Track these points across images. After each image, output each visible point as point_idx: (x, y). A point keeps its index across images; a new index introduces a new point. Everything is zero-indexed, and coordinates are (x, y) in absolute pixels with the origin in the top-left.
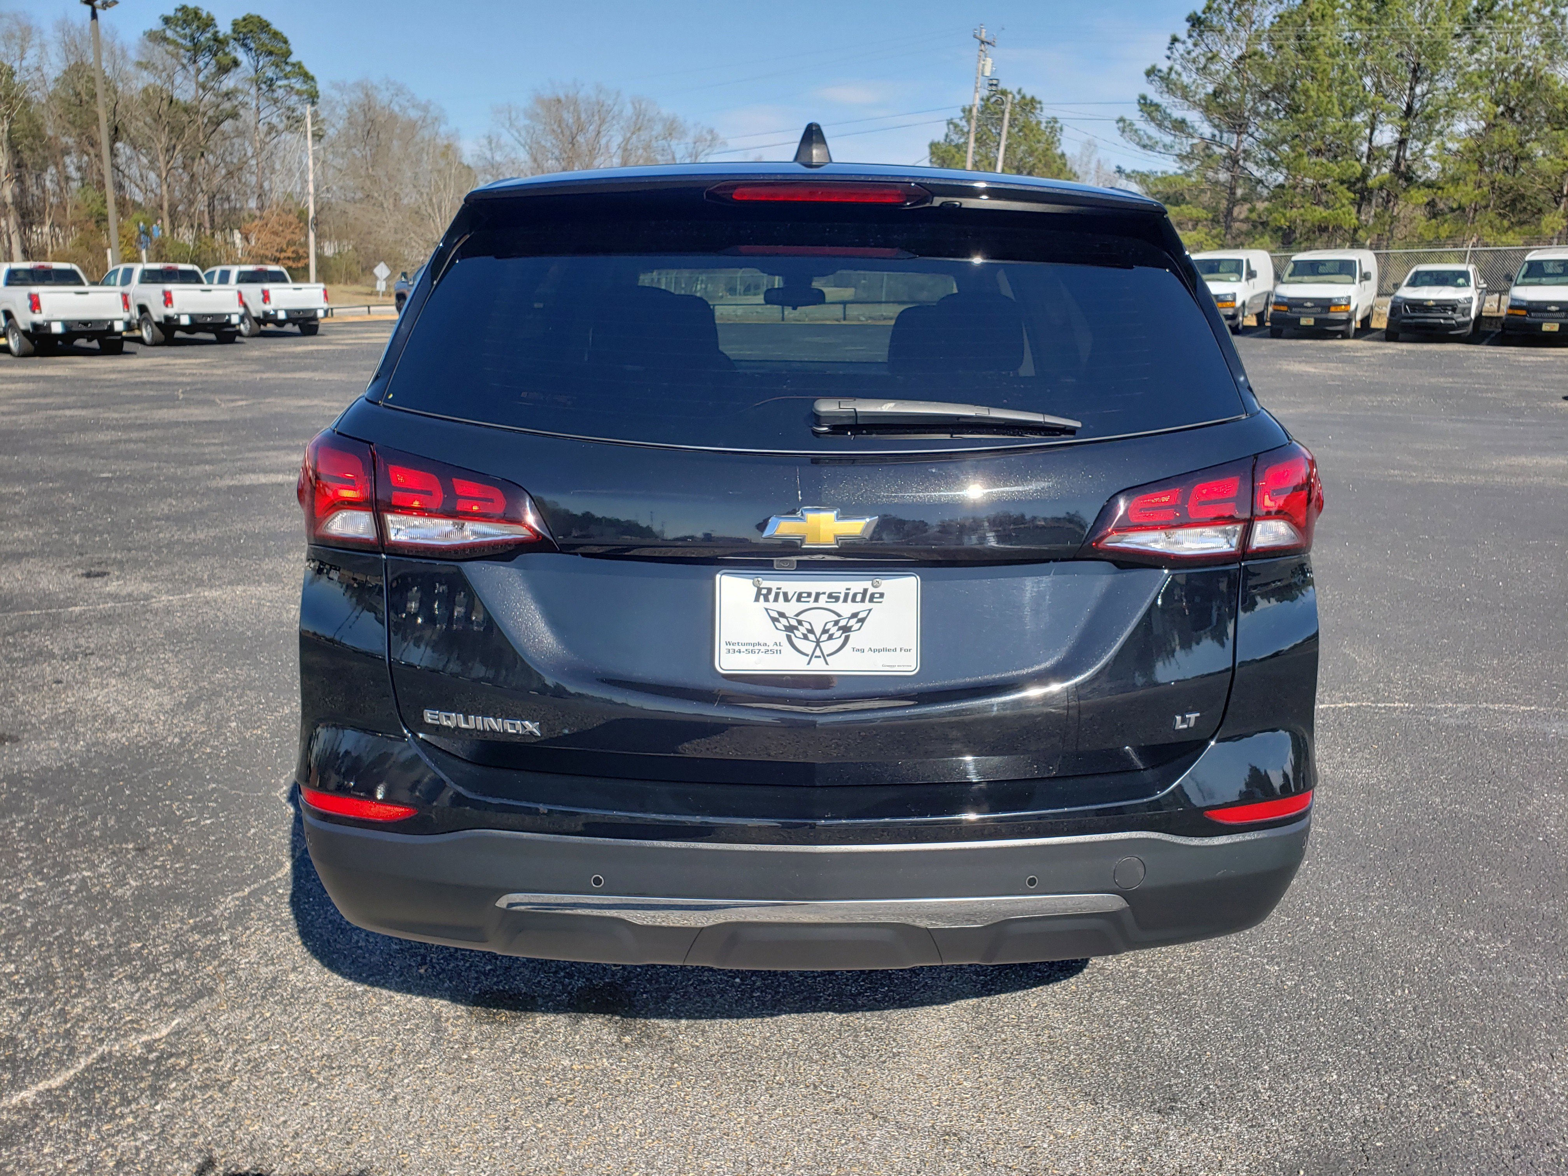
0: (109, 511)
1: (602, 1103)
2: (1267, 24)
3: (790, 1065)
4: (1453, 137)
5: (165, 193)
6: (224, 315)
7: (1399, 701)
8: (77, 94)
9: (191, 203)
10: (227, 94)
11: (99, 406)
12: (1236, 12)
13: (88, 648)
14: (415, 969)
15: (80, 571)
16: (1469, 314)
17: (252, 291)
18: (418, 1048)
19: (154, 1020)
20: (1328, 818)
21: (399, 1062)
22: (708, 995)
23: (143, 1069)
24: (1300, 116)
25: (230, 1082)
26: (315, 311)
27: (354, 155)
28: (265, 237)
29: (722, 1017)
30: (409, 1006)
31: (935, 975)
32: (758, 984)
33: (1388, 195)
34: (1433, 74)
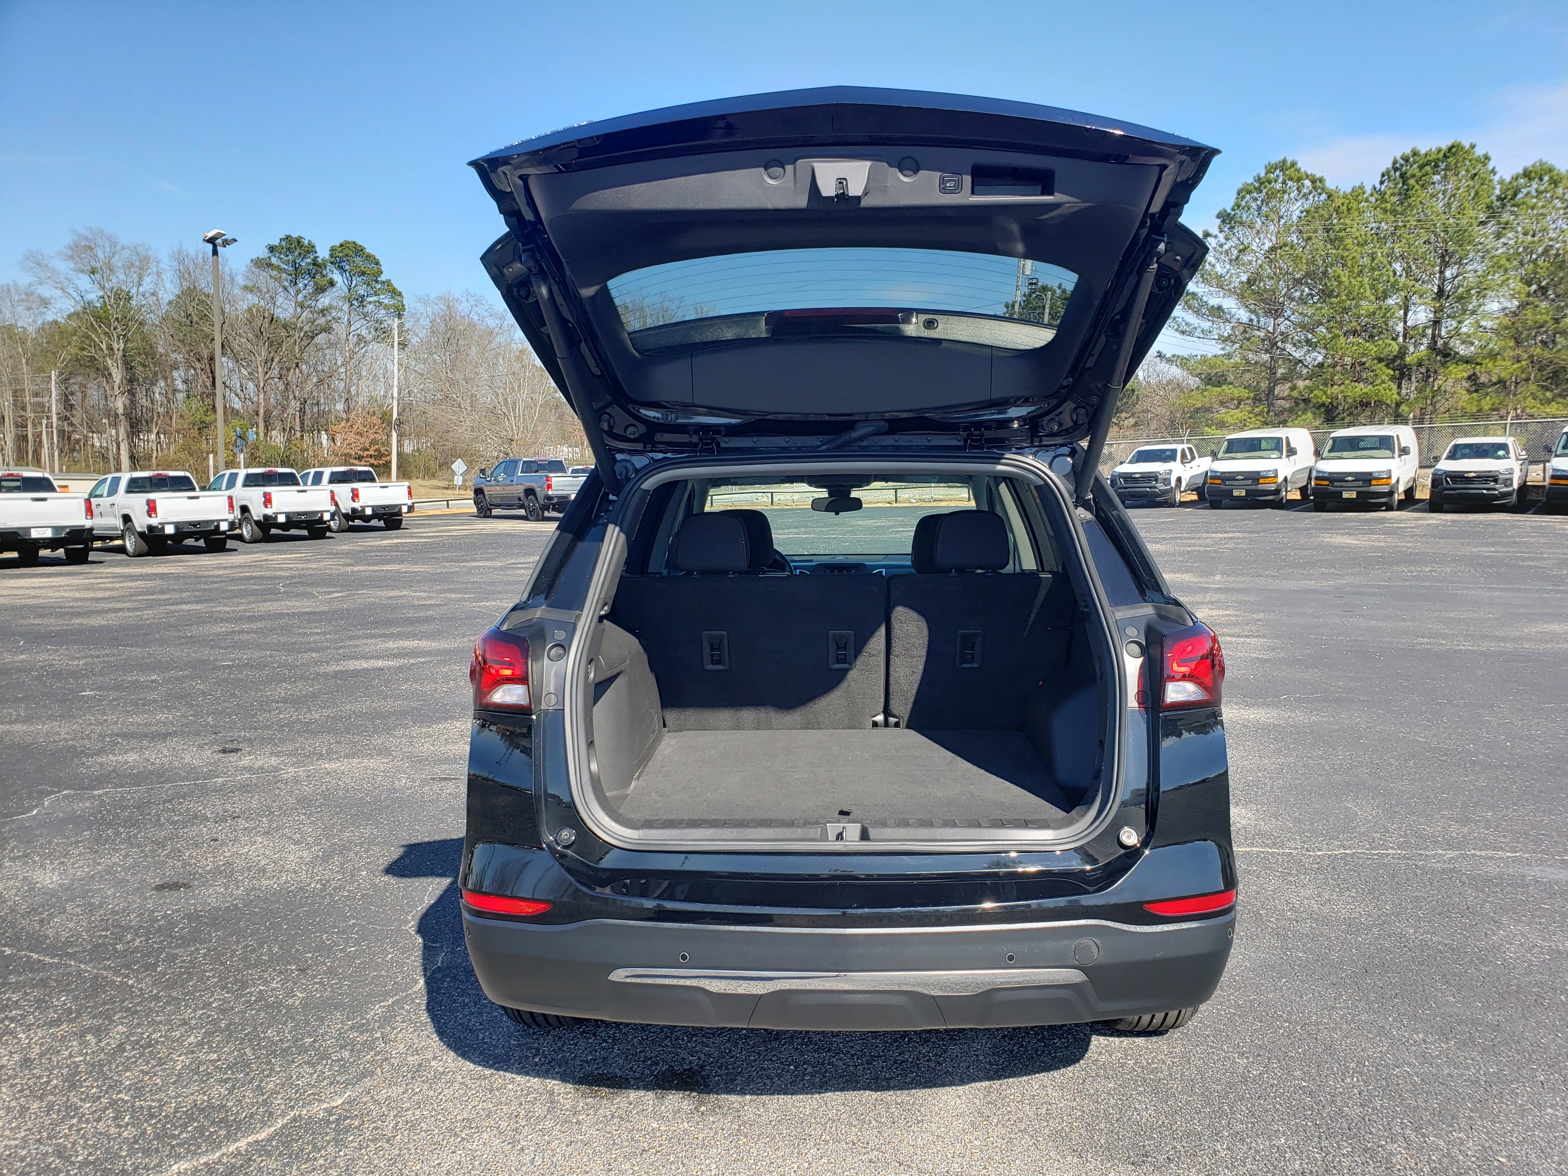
0: (233, 695)
1: (684, 1153)
2: (1295, 218)
3: (834, 1128)
4: (1487, 315)
5: (261, 401)
6: (317, 512)
7: (1392, 848)
8: (188, 316)
9: (284, 408)
10: (322, 311)
11: (212, 600)
12: (1264, 209)
13: (235, 812)
14: (531, 1059)
15: (217, 748)
16: (1511, 485)
17: (343, 490)
18: (537, 1115)
19: (330, 1093)
20: (1309, 945)
21: (523, 1124)
22: (768, 1078)
23: (327, 1127)
24: (1334, 300)
25: (395, 1137)
26: (399, 506)
27: (435, 360)
28: (352, 437)
29: (778, 1094)
30: (528, 1085)
31: (956, 1065)
32: (809, 1070)
33: (1428, 371)
34: (1461, 259)
